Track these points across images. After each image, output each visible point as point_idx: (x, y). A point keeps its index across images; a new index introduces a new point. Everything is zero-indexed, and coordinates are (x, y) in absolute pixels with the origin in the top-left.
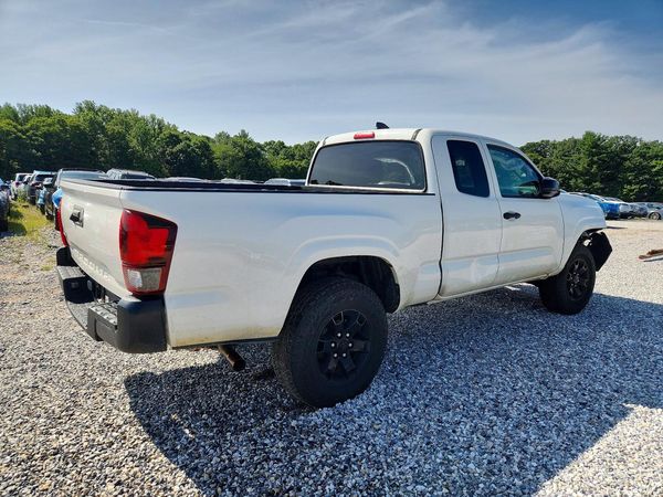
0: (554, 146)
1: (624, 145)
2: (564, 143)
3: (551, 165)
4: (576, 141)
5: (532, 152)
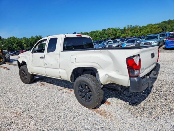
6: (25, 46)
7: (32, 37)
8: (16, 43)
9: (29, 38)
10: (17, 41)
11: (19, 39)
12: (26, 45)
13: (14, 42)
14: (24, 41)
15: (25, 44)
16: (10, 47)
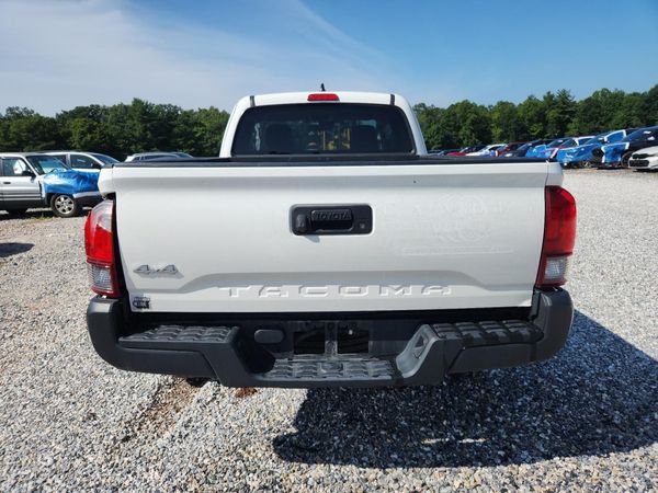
0: (106, 110)
1: (169, 113)
2: (115, 109)
3: (108, 131)
4: (126, 107)
5: (84, 117)
6: (497, 131)
7: (530, 98)
8: (468, 122)
9: (517, 104)
10: (473, 116)
11: (482, 107)
12: (500, 131)
13: (465, 121)
14: (496, 116)
15: (499, 125)
16: (448, 137)
